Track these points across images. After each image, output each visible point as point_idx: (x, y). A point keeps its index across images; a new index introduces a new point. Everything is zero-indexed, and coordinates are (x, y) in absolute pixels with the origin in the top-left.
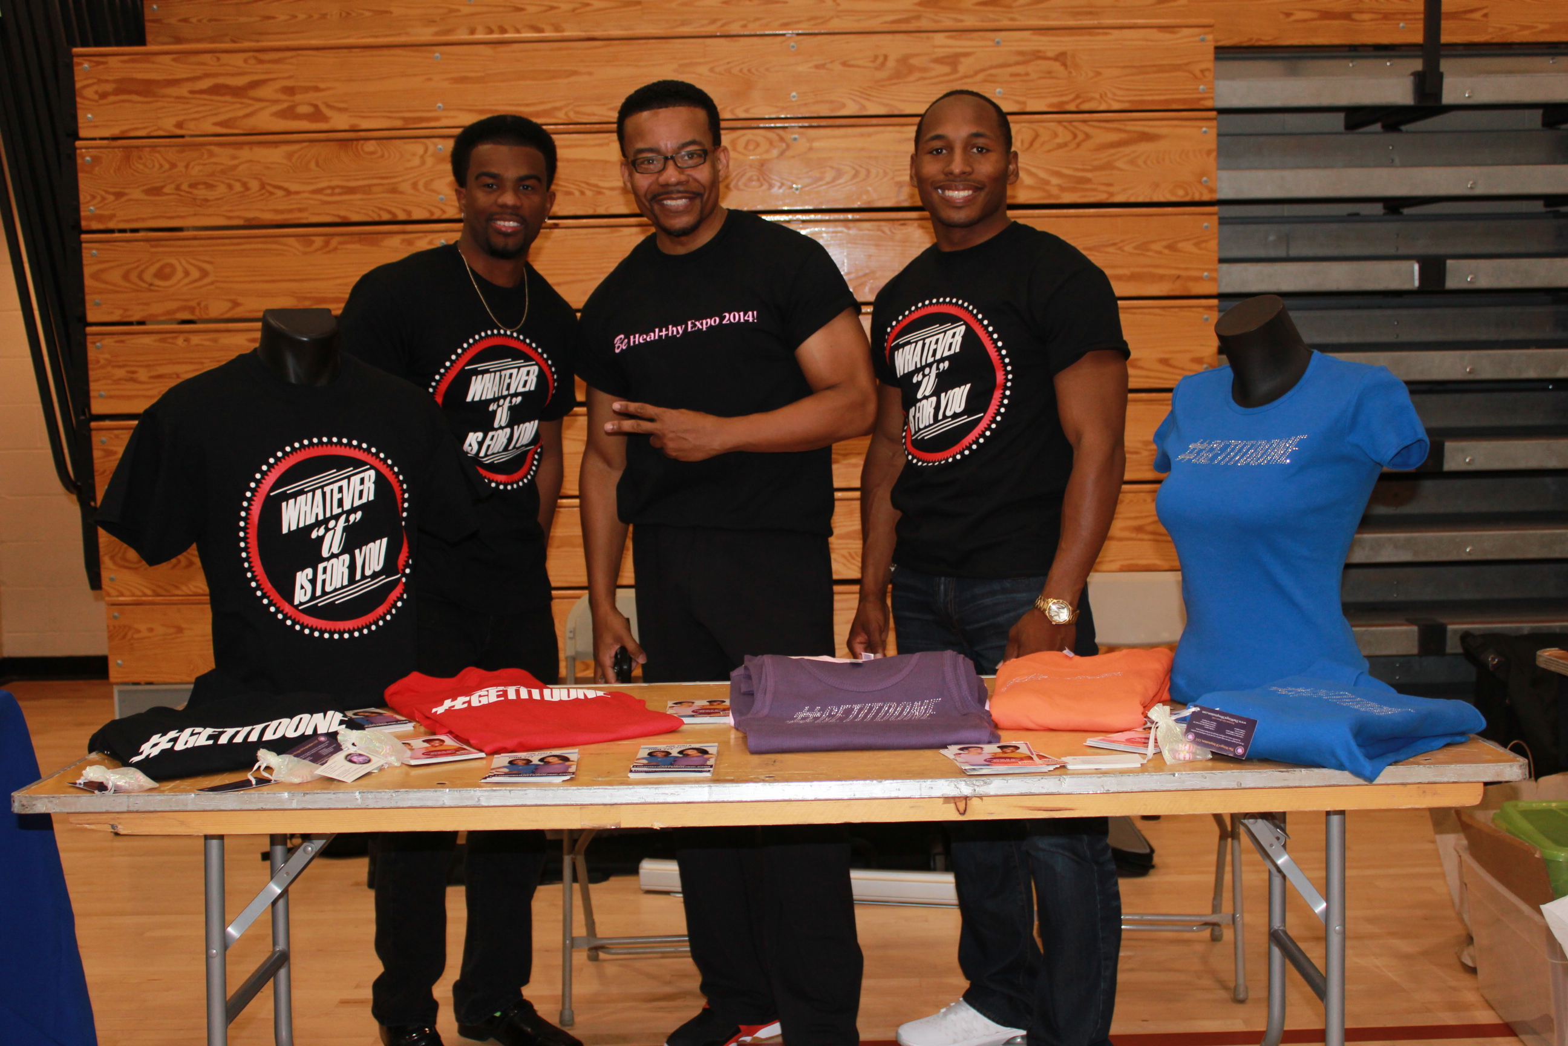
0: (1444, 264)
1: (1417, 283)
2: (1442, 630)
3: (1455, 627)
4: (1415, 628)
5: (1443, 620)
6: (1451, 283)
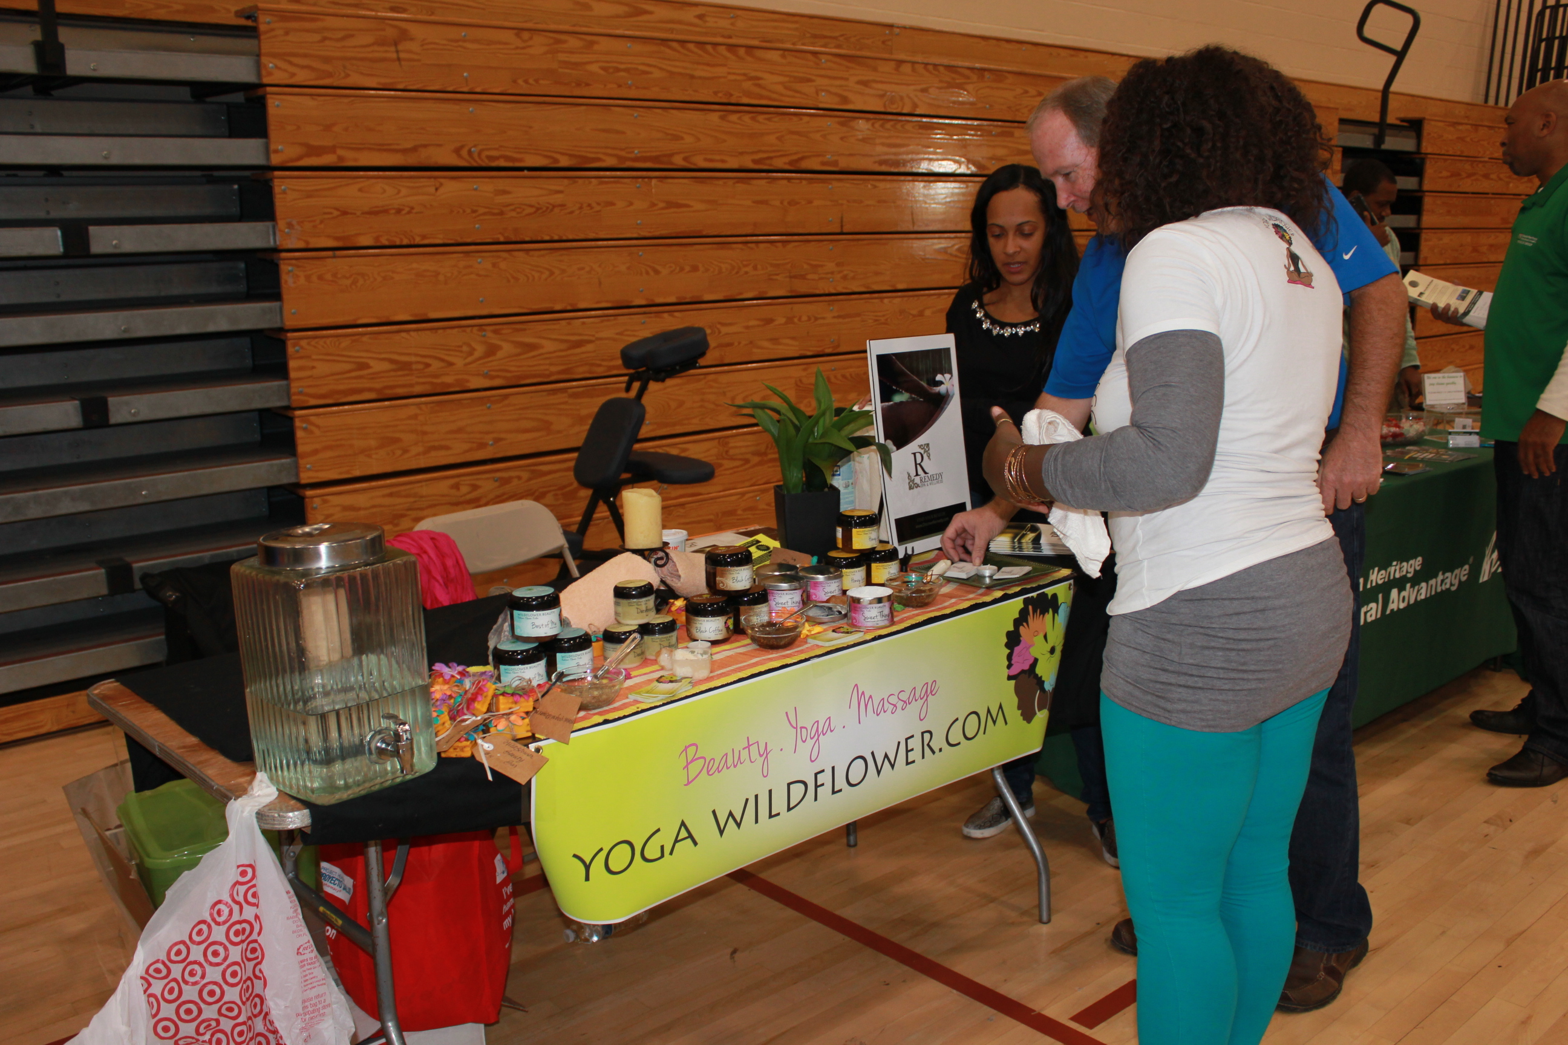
0: (87, 231)
1: (62, 250)
2: (128, 569)
3: (141, 564)
4: (103, 571)
5: (128, 559)
6: (96, 248)
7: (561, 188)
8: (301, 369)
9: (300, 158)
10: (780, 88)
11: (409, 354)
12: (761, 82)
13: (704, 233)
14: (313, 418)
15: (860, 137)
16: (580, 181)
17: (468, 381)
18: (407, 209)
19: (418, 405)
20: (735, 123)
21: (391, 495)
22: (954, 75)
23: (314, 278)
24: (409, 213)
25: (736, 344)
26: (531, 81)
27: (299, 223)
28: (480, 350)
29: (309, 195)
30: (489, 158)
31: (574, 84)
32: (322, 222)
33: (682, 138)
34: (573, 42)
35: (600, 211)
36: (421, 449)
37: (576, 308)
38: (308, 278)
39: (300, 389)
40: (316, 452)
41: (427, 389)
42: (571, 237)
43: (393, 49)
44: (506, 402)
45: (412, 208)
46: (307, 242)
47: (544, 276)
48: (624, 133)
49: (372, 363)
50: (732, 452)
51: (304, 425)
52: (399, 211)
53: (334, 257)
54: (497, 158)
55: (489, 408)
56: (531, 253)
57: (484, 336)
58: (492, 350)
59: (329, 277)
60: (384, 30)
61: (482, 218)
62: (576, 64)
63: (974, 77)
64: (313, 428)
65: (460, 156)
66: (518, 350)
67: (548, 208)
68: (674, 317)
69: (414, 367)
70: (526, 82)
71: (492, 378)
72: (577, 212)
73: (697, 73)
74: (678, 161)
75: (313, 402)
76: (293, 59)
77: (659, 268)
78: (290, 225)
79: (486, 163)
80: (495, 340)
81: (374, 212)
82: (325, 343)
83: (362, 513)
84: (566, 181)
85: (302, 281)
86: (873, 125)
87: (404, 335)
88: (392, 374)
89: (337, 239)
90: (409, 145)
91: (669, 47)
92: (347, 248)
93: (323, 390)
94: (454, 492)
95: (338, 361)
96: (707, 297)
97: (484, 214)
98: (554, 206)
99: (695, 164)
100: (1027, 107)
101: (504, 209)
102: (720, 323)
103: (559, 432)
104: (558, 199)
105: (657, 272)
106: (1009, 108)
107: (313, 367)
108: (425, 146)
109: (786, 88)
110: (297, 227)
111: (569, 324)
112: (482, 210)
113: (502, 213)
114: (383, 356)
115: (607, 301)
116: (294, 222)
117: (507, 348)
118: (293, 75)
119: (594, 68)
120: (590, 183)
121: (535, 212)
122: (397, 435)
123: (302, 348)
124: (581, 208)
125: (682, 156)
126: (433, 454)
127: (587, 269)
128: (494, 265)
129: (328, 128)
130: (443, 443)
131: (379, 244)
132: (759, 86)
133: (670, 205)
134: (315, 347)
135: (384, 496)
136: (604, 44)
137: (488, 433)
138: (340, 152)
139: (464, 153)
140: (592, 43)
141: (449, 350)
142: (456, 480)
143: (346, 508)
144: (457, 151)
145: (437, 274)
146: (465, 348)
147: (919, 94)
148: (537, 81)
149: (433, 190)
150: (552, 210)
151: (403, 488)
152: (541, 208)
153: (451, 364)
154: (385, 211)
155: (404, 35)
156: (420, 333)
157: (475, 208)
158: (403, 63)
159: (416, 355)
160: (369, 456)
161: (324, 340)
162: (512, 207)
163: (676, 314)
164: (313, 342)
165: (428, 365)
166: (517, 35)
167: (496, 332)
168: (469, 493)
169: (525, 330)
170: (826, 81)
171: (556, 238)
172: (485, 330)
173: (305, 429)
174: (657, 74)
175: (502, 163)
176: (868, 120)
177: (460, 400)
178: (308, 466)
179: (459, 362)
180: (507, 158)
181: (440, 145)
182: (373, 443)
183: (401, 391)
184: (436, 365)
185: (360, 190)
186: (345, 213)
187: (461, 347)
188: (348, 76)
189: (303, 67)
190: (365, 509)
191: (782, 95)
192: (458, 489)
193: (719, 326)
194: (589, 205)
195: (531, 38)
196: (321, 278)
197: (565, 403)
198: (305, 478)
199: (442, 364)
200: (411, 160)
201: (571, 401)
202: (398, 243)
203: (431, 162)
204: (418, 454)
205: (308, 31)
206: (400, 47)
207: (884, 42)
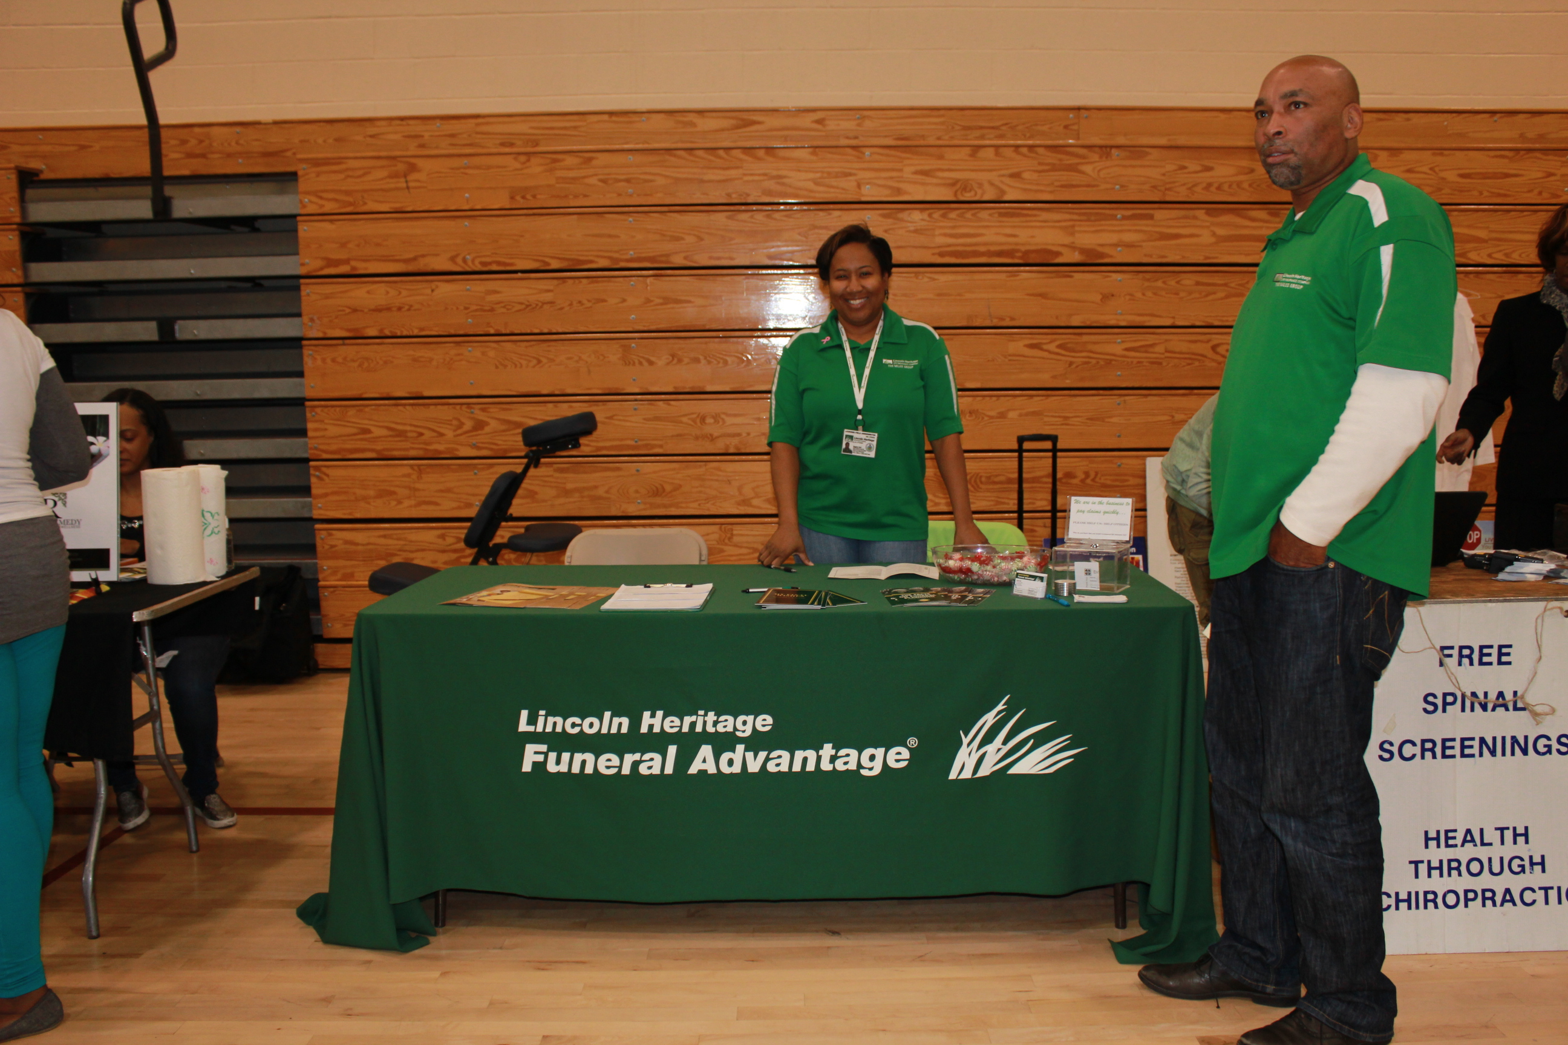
0: (175, 324)
1: (156, 338)
6: (180, 336)
7: (551, 288)
8: (316, 430)
9: (322, 269)
10: (810, 185)
11: (404, 424)
12: (785, 180)
13: (707, 327)
14: (324, 469)
15: (912, 229)
16: (570, 282)
17: (457, 450)
18: (407, 307)
19: (411, 466)
20: (745, 221)
21: (384, 536)
22: (1060, 156)
23: (329, 361)
24: (409, 310)
25: (744, 435)
26: (528, 197)
27: (318, 318)
28: (468, 425)
29: (327, 297)
30: (482, 263)
31: (571, 197)
32: (336, 317)
33: (683, 239)
34: (570, 160)
35: (591, 307)
36: (413, 502)
37: (564, 393)
38: (324, 360)
39: (316, 445)
40: (326, 495)
41: (420, 453)
42: (560, 330)
43: (403, 180)
44: (491, 470)
45: (411, 306)
46: (325, 333)
47: (532, 364)
48: (618, 237)
49: (373, 429)
50: (736, 539)
51: (317, 473)
52: (400, 309)
53: (344, 344)
54: (490, 264)
55: (475, 474)
56: (518, 344)
57: (472, 413)
58: (479, 425)
59: (340, 360)
60: (396, 166)
61: (472, 314)
62: (574, 179)
63: (1095, 157)
64: (325, 477)
65: (455, 263)
66: (503, 427)
67: (537, 305)
68: (669, 405)
69: (409, 434)
70: (523, 197)
71: (479, 448)
72: (567, 309)
73: (706, 178)
74: (678, 260)
75: (325, 456)
76: (324, 195)
77: (653, 359)
78: (312, 320)
79: (479, 268)
80: (482, 416)
81: (378, 310)
82: (335, 411)
83: (360, 548)
84: (555, 282)
85: (319, 362)
86: (930, 215)
87: (400, 408)
88: (390, 439)
89: (349, 330)
90: (411, 255)
91: (675, 156)
92: (358, 337)
93: (334, 447)
94: (440, 541)
95: (348, 426)
96: (709, 389)
97: (476, 310)
98: (544, 303)
99: (695, 262)
100: (1184, 185)
101: (495, 306)
102: (724, 413)
103: (545, 501)
104: (548, 297)
105: (651, 363)
106: (1154, 187)
107: (326, 429)
108: (423, 256)
109: (816, 184)
110: (317, 321)
111: (556, 406)
112: (474, 307)
113: (492, 310)
114: (381, 424)
115: (598, 389)
116: (315, 318)
117: (494, 425)
118: (322, 206)
119: (593, 181)
120: (581, 282)
121: (525, 309)
122: (392, 489)
123: (317, 413)
124: (571, 305)
125: (683, 255)
126: (424, 507)
127: (576, 358)
128: (483, 353)
129: (343, 245)
130: (434, 499)
131: (382, 335)
132: (783, 184)
133: (667, 301)
134: (328, 414)
135: (380, 537)
136: (602, 159)
137: (474, 495)
138: (353, 263)
139: (459, 260)
140: (590, 159)
141: (441, 423)
142: (443, 531)
143: (346, 542)
144: (453, 259)
145: (431, 360)
146: (455, 422)
147: (1008, 180)
148: (534, 196)
149: (429, 291)
150: (541, 307)
151: (396, 532)
152: (530, 305)
153: (441, 435)
154: (389, 309)
155: (413, 168)
156: (414, 407)
157: (467, 306)
158: (411, 190)
159: (411, 425)
160: (369, 503)
161: (333, 409)
162: (503, 305)
163: (672, 403)
164: (326, 410)
165: (421, 434)
166: (515, 159)
167: (483, 410)
168: (454, 544)
169: (510, 409)
170: (868, 175)
171: (546, 331)
172: (472, 408)
173: (319, 478)
174: (661, 181)
175: (494, 268)
176: (922, 210)
177: (448, 465)
178: (320, 505)
179: (450, 434)
180: (499, 263)
181: (437, 255)
182: (372, 493)
183: (396, 454)
184: (428, 434)
185: (368, 292)
186: (355, 310)
187: (451, 421)
188: (365, 204)
189: (329, 200)
190: (363, 545)
191: (811, 191)
192: (444, 539)
193: (723, 416)
194: (580, 302)
195: (528, 160)
196: (334, 360)
197: (551, 476)
198: (316, 514)
199: (435, 434)
200: (411, 268)
201: (557, 475)
202: (399, 334)
203: (429, 269)
204: (411, 506)
205: (335, 172)
206: (410, 178)
207: (1066, 127)
